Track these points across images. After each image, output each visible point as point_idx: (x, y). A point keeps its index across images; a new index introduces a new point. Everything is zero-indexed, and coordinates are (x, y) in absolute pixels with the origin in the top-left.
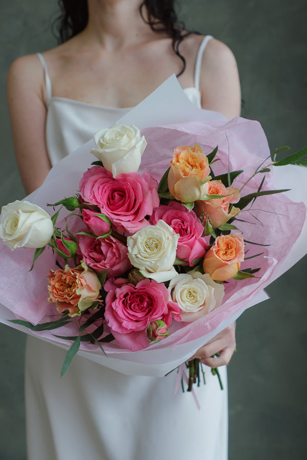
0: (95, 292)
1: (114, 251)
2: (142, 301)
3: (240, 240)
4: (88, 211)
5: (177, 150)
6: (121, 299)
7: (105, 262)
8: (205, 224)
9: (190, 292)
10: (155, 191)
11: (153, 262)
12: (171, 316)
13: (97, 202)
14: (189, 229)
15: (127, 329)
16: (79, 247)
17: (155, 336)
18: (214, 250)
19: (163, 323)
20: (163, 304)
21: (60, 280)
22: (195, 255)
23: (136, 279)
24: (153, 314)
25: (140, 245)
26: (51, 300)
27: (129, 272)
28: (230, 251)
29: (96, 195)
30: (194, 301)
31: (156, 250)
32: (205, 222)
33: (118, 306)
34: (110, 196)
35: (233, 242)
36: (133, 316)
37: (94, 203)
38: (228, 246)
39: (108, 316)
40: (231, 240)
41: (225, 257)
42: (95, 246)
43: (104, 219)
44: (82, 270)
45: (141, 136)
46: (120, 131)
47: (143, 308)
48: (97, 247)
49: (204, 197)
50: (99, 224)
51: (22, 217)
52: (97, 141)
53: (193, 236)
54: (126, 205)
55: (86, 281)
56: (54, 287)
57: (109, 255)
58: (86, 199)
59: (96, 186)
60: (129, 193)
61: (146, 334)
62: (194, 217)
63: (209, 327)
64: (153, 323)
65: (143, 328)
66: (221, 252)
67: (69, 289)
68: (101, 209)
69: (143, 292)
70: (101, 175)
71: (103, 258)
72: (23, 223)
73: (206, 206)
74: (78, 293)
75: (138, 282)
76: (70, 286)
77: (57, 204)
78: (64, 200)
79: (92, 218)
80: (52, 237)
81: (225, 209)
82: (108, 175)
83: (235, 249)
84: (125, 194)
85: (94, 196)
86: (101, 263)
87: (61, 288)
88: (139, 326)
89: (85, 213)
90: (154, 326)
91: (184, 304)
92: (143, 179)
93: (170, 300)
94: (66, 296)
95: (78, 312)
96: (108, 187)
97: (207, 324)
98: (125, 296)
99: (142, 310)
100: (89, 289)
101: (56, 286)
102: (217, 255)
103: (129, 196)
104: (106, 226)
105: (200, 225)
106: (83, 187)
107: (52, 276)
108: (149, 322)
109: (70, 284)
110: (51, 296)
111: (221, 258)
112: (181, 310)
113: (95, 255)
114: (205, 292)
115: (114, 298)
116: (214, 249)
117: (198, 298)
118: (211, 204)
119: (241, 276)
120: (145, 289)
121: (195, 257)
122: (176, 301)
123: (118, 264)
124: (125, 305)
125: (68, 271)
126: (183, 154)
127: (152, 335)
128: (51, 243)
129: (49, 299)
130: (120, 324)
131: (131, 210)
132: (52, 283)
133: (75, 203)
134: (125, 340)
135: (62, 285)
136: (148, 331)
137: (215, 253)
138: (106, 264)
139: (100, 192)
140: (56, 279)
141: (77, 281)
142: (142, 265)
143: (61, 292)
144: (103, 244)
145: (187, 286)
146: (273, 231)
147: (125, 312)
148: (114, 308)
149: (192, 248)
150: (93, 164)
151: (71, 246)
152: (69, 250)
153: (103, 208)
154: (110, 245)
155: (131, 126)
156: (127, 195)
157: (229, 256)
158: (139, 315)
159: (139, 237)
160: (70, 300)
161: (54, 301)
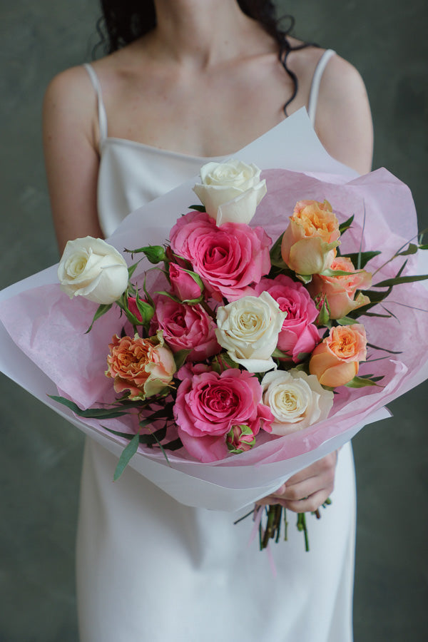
0: (167, 374)
1: (201, 324)
2: (224, 398)
3: (362, 334)
4: (176, 266)
5: (300, 204)
6: (197, 390)
7: (188, 337)
8: (320, 308)
9: (287, 396)
10: (267, 252)
11: (248, 343)
12: (259, 422)
13: (191, 257)
14: (298, 312)
15: (200, 430)
16: (155, 313)
17: (237, 443)
18: (328, 343)
19: (248, 429)
20: (252, 407)
21: (125, 351)
22: (301, 346)
23: (222, 366)
24: (237, 416)
25: (233, 319)
26: (109, 374)
27: (214, 356)
28: (347, 347)
29: (191, 247)
30: (291, 408)
31: (253, 329)
32: (320, 306)
33: (192, 400)
34: (208, 253)
35: (352, 335)
36: (211, 415)
37: (185, 257)
38: (345, 341)
39: (177, 411)
40: (349, 333)
41: (342, 354)
42: (176, 315)
43: (196, 279)
44: (156, 343)
45: (261, 180)
46: (235, 168)
47: (224, 407)
48: (179, 318)
49: (326, 273)
50: (188, 285)
51: (93, 259)
52: (204, 176)
53: (302, 320)
54: (228, 264)
55: (159, 357)
56: (116, 359)
57: (194, 328)
58: (176, 251)
59: (193, 236)
60: (234, 249)
61: (225, 441)
62: (307, 298)
63: (308, 445)
64: (236, 428)
65: (221, 433)
66: (337, 348)
67: (135, 364)
68: (194, 266)
69: (227, 385)
70: (200, 223)
71: (184, 332)
72: (92, 267)
73: (325, 285)
74: (147, 370)
75: (224, 370)
76: (137, 361)
77: (137, 251)
78: (147, 248)
79: (181, 275)
80: (124, 294)
81: (350, 294)
82: (210, 223)
83: (355, 345)
84: (228, 251)
85: (188, 248)
86: (181, 338)
87: (125, 361)
88: (217, 429)
89: (173, 268)
90: (237, 431)
91: (278, 409)
92: (255, 234)
93: (261, 402)
94: (129, 372)
95: (142, 397)
96: (207, 240)
97: (306, 440)
98: (204, 388)
99: (223, 409)
100: (162, 369)
101: (119, 358)
102: (331, 350)
103: (234, 255)
104: (197, 289)
105: (314, 308)
106: (175, 235)
107: (116, 343)
108: (230, 426)
109: (138, 358)
110: (110, 370)
111: (335, 353)
112: (273, 417)
113: (175, 327)
114: (307, 397)
115: (189, 389)
116: (327, 341)
117: (298, 405)
118: (332, 284)
119: (357, 384)
120: (231, 381)
121: (302, 349)
122: (268, 405)
123: (203, 343)
124: (201, 398)
125: (138, 341)
126: (307, 210)
127: (232, 443)
128: (121, 302)
129: (106, 373)
130: (192, 423)
131: (234, 271)
132: (115, 353)
133: (161, 253)
134: (195, 446)
135: (126, 358)
136: (229, 437)
137: (328, 347)
138: (188, 339)
139: (196, 244)
140: (121, 348)
141: (148, 354)
142: (231, 345)
143: (124, 367)
144: (188, 313)
145: (285, 387)
146: (406, 338)
147: (200, 409)
148: (187, 401)
149: (299, 336)
150: (191, 207)
151: (147, 311)
152: (143, 315)
153: (196, 265)
154: (196, 317)
155: (251, 165)
156: (231, 252)
157: (347, 353)
158: (219, 415)
159: (234, 309)
160: (135, 378)
161: (113, 375)
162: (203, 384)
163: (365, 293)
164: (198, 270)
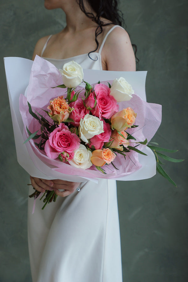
6: (61, 133)
13: (98, 96)
17: (63, 157)
18: (104, 150)
23: (74, 132)
26: (51, 102)
28: (107, 157)
30: (79, 159)
32: (111, 141)
33: (58, 134)
35: (111, 155)
36: (60, 143)
38: (108, 155)
43: (95, 103)
45: (132, 95)
62: (109, 135)
66: (104, 154)
67: (59, 108)
69: (71, 139)
70: (106, 89)
78: (87, 83)
82: (108, 92)
83: (110, 158)
84: (107, 104)
85: (99, 93)
89: (91, 94)
91: (76, 157)
96: (104, 96)
98: (64, 134)
99: (64, 144)
101: (58, 102)
103: (107, 106)
104: (92, 105)
109: (62, 108)
110: (52, 101)
113: (77, 110)
115: (59, 131)
117: (82, 160)
120: (73, 138)
122: (75, 153)
124: (60, 136)
128: (69, 89)
132: (58, 100)
135: (59, 104)
145: (82, 152)
147: (58, 138)
153: (98, 99)
160: (56, 111)
161: (52, 104)
162: (64, 133)
163: (124, 147)
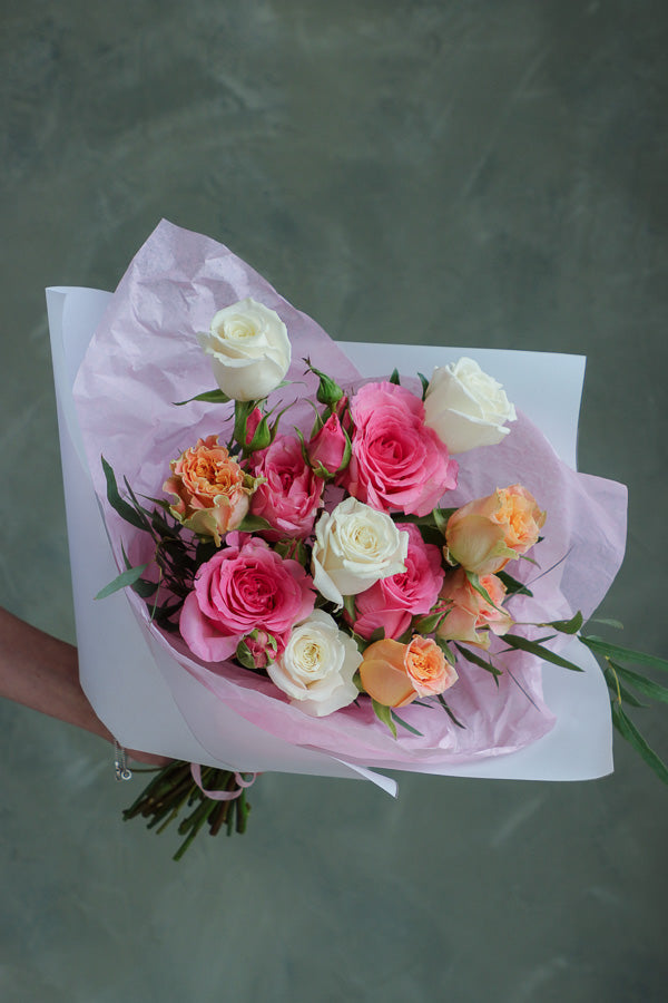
0: (226, 523)
2: (262, 592)
6: (240, 563)
7: (282, 500)
9: (314, 649)
13: (364, 428)
21: (210, 461)
26: (174, 466)
29: (372, 417)
33: (228, 567)
34: (384, 438)
37: (358, 422)
41: (411, 664)
42: (286, 471)
43: (346, 453)
44: (249, 484)
47: (255, 601)
50: (333, 450)
56: (194, 458)
57: (294, 499)
58: (354, 409)
60: (414, 459)
67: (207, 483)
68: (357, 438)
71: (284, 491)
76: (213, 482)
77: (315, 372)
78: (328, 378)
84: (405, 457)
87: (201, 470)
89: (334, 421)
91: (294, 654)
92: (447, 465)
94: (194, 484)
95: (184, 518)
96: (393, 427)
98: (250, 566)
100: (228, 514)
101: (199, 462)
103: (409, 465)
104: (336, 461)
107: (210, 445)
109: (217, 481)
110: (179, 462)
114: (331, 670)
115: (232, 557)
117: (317, 669)
118: (471, 596)
122: (291, 639)
123: (291, 521)
124: (237, 574)
125: (233, 464)
129: (173, 461)
132: (200, 451)
133: (336, 396)
135: (204, 467)
138: (280, 503)
139: (380, 421)
140: (210, 453)
141: (231, 488)
143: (194, 473)
144: (303, 477)
147: (229, 584)
148: (223, 567)
151: (263, 437)
152: (256, 438)
156: (408, 459)
157: (419, 672)
160: (196, 495)
161: (177, 472)
162: (251, 561)
164: (357, 446)
